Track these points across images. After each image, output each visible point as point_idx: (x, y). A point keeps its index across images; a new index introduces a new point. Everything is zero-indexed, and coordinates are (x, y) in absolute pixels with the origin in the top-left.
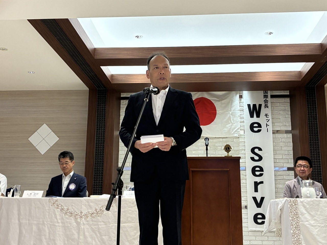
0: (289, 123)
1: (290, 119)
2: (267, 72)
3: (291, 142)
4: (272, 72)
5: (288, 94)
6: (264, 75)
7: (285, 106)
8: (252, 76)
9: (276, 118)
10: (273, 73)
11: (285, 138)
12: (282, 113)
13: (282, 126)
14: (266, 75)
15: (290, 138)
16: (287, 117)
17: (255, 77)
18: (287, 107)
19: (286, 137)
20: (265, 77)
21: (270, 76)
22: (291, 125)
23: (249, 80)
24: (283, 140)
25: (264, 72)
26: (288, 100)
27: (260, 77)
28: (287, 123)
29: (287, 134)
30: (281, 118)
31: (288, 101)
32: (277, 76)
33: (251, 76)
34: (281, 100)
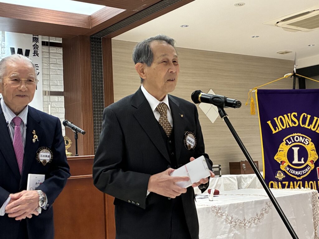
0: (60, 81)
1: (63, 76)
2: (49, 10)
3: (63, 107)
4: (56, 11)
5: (61, 42)
6: (45, 13)
7: (57, 58)
8: (28, 12)
9: (44, 74)
10: (56, 13)
11: (55, 102)
12: (53, 68)
13: (52, 85)
14: (48, 14)
15: (62, 102)
16: (58, 74)
17: (31, 14)
18: (59, 61)
19: (57, 101)
20: (46, 17)
21: (52, 16)
22: (63, 85)
23: (23, 17)
24: (53, 105)
25: (45, 9)
26: (60, 50)
27: (39, 16)
28: (58, 81)
29: (58, 96)
30: (52, 74)
31: (60, 52)
32: (61, 18)
33: (26, 12)
34: (52, 50)
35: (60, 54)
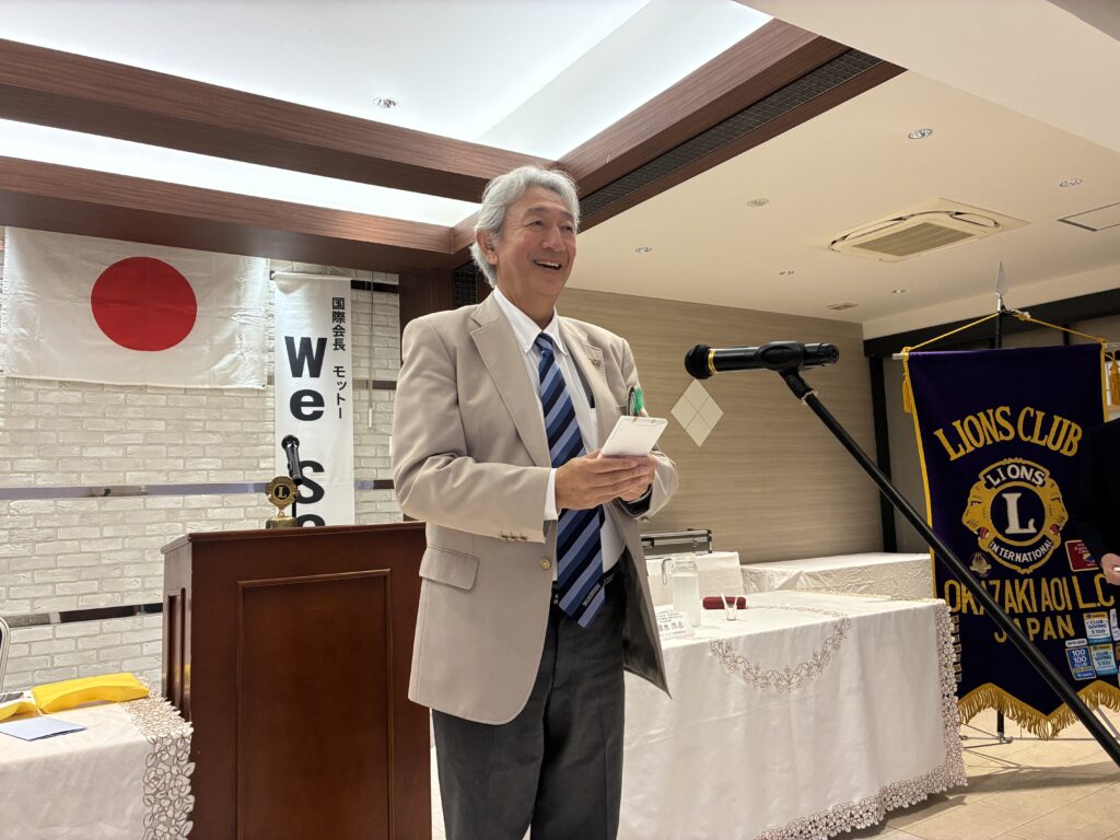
5: (397, 283)
7: (389, 314)
9: (363, 346)
12: (380, 334)
16: (390, 345)
18: (392, 320)
26: (395, 300)
30: (377, 346)
31: (394, 303)
34: (379, 298)
35: (395, 306)
